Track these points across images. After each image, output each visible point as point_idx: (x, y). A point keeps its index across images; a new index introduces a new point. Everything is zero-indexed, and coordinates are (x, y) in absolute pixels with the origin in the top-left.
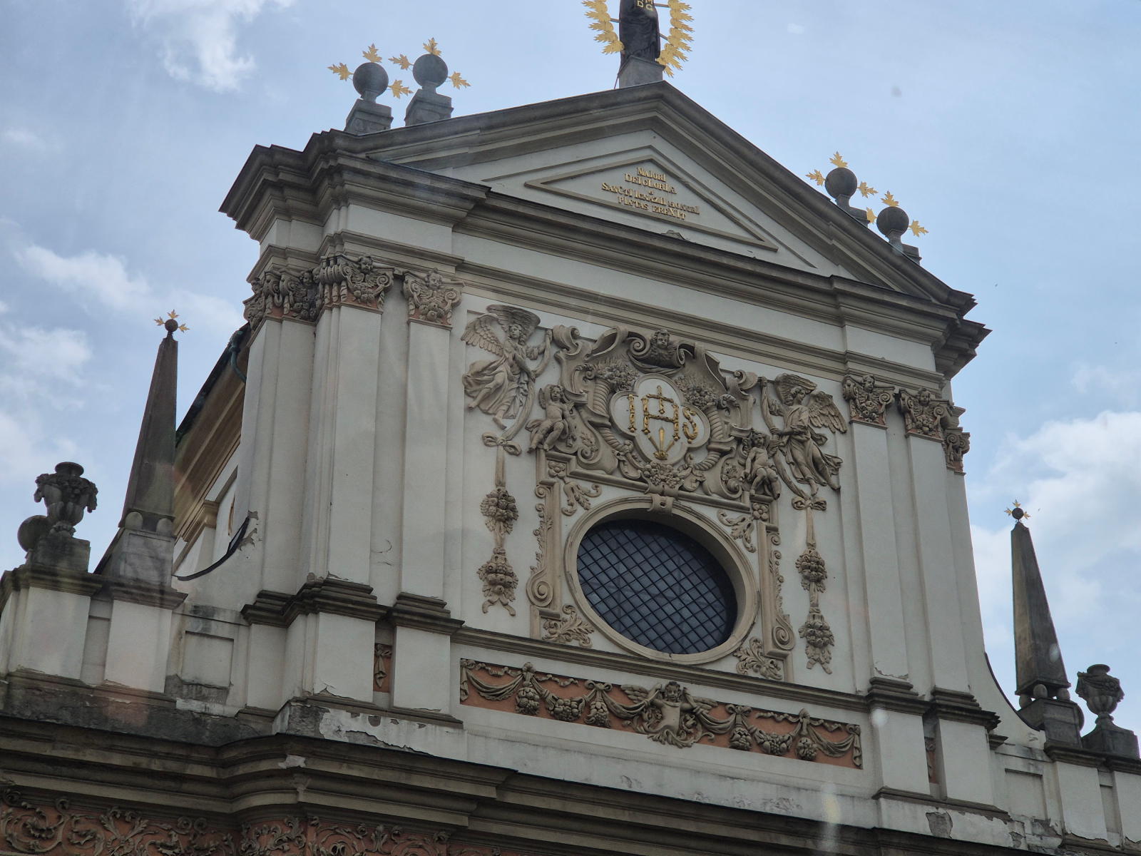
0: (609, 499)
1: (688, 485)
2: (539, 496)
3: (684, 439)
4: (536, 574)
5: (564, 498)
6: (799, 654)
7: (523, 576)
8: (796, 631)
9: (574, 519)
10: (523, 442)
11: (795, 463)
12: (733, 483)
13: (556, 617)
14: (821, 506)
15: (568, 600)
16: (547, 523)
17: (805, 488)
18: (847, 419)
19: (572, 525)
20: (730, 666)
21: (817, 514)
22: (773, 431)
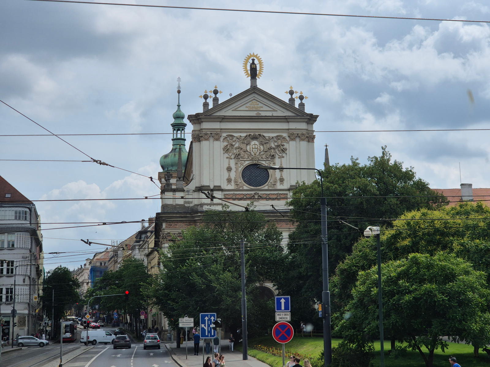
0: (247, 163)
1: (260, 158)
2: (235, 165)
3: (259, 151)
4: (235, 178)
5: (239, 165)
6: (278, 183)
7: (233, 179)
8: (278, 179)
9: (241, 167)
10: (233, 157)
11: (279, 151)
12: (267, 157)
13: (238, 185)
14: (283, 157)
15: (240, 181)
16: (237, 169)
17: (280, 155)
18: (288, 140)
19: (241, 169)
20: (266, 188)
21: (282, 159)
22: (275, 146)
